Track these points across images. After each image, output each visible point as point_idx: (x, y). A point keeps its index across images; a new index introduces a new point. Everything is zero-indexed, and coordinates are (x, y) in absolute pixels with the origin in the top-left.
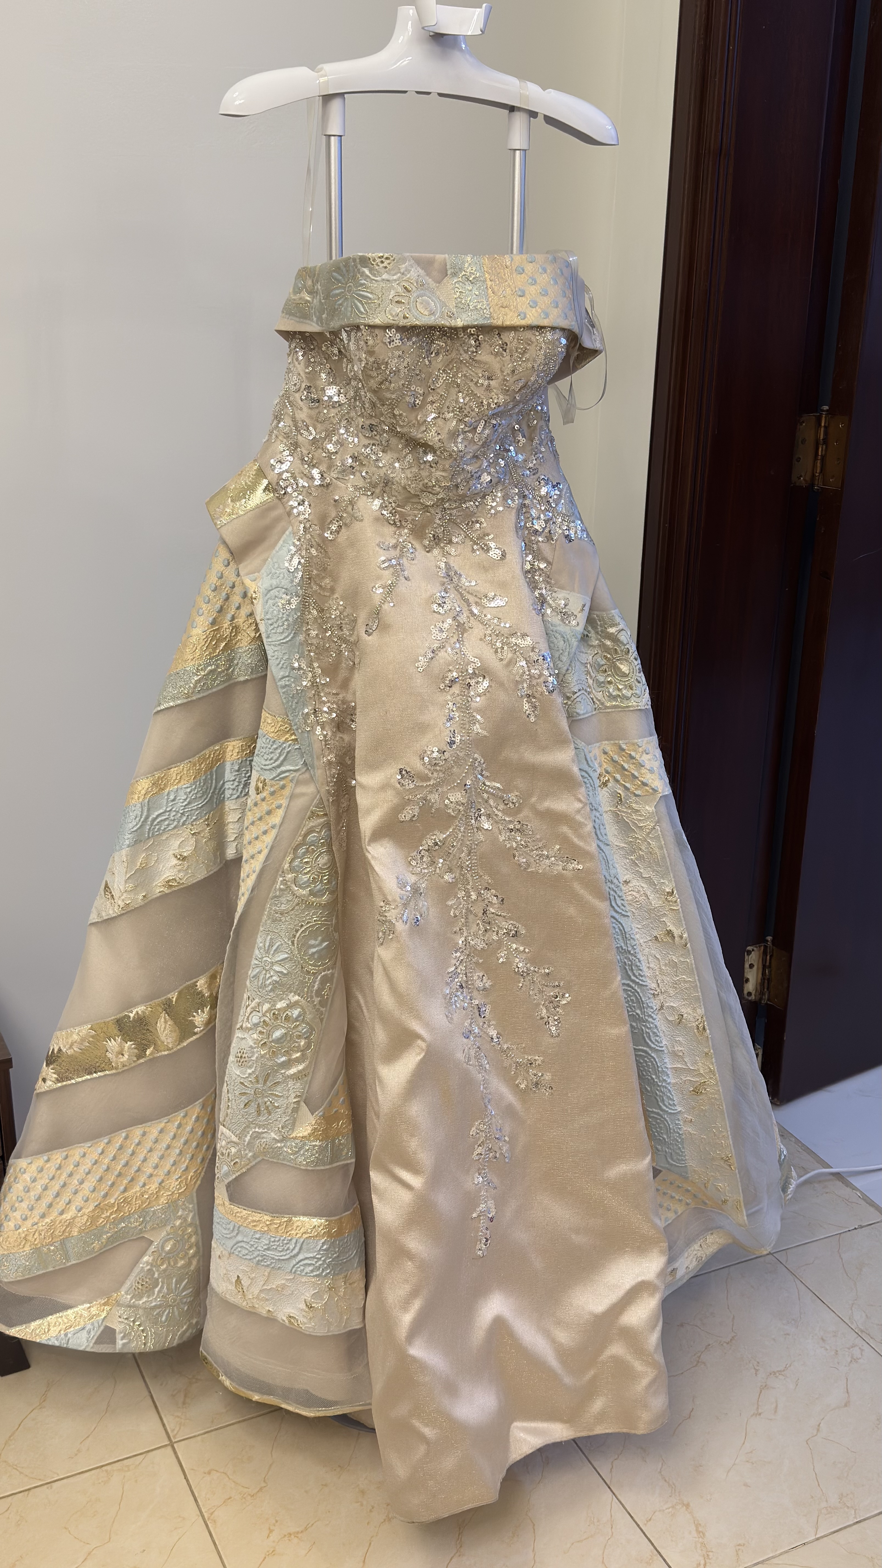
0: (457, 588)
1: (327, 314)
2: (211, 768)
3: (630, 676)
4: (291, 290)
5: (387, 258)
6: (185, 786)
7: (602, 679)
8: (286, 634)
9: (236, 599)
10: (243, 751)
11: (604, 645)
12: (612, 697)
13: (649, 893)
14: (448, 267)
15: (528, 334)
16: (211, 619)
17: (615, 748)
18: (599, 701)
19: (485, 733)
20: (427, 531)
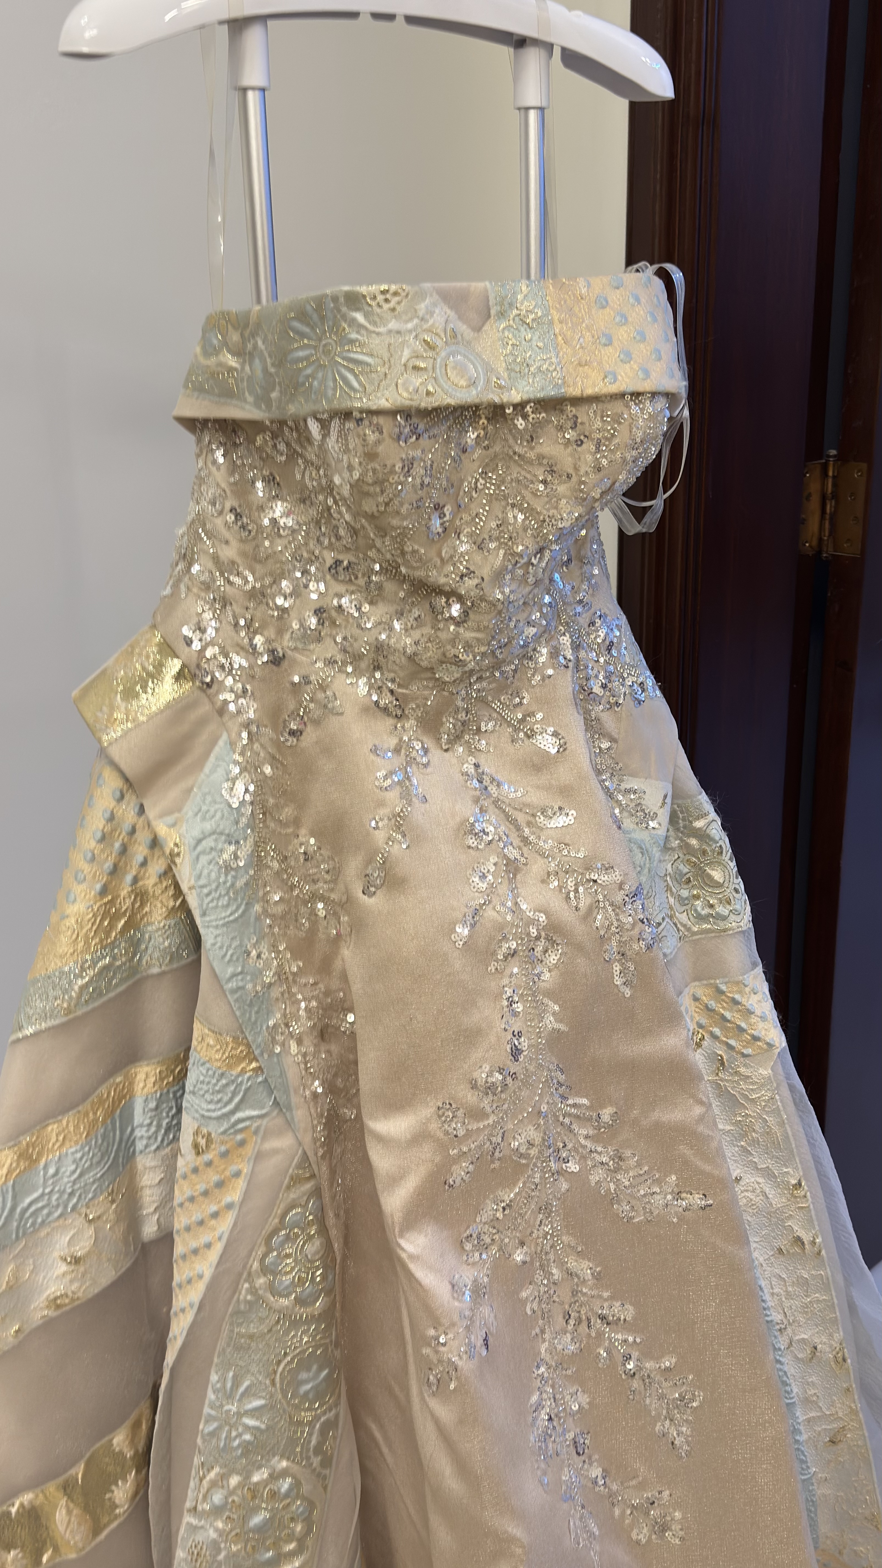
0: (496, 802)
1: (281, 392)
2: (113, 1112)
3: (726, 885)
4: (198, 350)
5: (396, 294)
6: (73, 1150)
7: (685, 893)
8: (234, 907)
9: (140, 851)
10: (162, 1079)
11: (688, 845)
12: (700, 918)
13: (767, 1190)
14: (491, 303)
15: (618, 407)
16: (98, 887)
17: (709, 991)
18: (684, 926)
19: (563, 1027)
20: (444, 719)
